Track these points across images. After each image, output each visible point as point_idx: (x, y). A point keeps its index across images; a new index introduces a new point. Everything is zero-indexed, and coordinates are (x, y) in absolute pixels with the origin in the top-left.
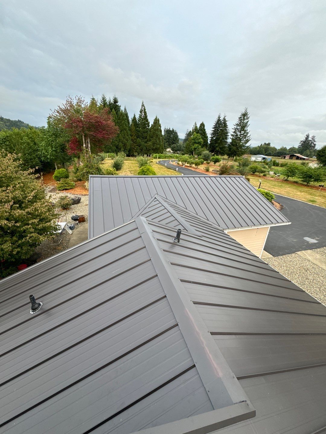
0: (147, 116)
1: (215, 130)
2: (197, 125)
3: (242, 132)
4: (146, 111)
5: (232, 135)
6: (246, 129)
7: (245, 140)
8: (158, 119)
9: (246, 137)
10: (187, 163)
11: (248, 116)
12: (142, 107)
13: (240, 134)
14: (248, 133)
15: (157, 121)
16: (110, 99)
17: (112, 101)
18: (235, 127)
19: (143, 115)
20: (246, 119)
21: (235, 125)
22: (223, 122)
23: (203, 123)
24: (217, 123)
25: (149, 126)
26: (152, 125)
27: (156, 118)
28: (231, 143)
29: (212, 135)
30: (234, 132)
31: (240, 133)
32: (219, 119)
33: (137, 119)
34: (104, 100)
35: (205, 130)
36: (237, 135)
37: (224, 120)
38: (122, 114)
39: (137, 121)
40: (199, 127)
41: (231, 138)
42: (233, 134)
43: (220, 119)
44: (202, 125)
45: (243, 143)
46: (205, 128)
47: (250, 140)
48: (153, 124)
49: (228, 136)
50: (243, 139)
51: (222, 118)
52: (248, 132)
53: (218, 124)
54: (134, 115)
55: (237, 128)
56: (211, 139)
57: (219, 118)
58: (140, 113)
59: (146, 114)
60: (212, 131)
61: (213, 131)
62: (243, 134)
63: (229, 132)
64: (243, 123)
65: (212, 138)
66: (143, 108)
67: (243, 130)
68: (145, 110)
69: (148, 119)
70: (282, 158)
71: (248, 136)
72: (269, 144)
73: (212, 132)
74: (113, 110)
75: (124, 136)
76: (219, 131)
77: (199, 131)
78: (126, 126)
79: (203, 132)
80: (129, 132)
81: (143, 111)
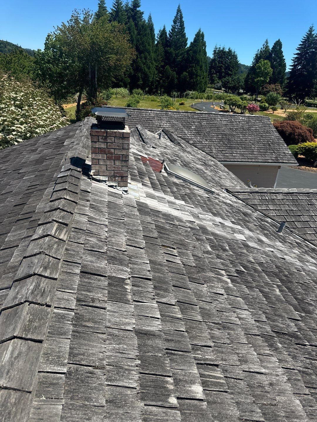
0: (184, 28)
1: (302, 52)
2: (269, 44)
4: (183, 19)
8: (203, 33)
10: (237, 107)
12: (177, 13)
15: (199, 37)
17: (131, 5)
19: (177, 26)
23: (279, 40)
24: (306, 40)
25: (186, 45)
26: (191, 43)
27: (200, 31)
29: (295, 62)
32: (311, 34)
33: (168, 34)
35: (282, 52)
38: (144, 25)
39: (168, 36)
40: (272, 48)
43: (313, 33)
44: (278, 44)
46: (282, 49)
48: (192, 41)
53: (309, 41)
54: (164, 26)
56: (291, 67)
57: (311, 30)
58: (173, 24)
59: (183, 25)
60: (296, 54)
65: (294, 66)
66: (179, 14)
68: (181, 17)
69: (185, 34)
73: (296, 56)
74: (131, 20)
75: (144, 61)
76: (309, 55)
77: (270, 54)
78: (149, 45)
79: (277, 56)
80: (153, 55)
81: (179, 20)
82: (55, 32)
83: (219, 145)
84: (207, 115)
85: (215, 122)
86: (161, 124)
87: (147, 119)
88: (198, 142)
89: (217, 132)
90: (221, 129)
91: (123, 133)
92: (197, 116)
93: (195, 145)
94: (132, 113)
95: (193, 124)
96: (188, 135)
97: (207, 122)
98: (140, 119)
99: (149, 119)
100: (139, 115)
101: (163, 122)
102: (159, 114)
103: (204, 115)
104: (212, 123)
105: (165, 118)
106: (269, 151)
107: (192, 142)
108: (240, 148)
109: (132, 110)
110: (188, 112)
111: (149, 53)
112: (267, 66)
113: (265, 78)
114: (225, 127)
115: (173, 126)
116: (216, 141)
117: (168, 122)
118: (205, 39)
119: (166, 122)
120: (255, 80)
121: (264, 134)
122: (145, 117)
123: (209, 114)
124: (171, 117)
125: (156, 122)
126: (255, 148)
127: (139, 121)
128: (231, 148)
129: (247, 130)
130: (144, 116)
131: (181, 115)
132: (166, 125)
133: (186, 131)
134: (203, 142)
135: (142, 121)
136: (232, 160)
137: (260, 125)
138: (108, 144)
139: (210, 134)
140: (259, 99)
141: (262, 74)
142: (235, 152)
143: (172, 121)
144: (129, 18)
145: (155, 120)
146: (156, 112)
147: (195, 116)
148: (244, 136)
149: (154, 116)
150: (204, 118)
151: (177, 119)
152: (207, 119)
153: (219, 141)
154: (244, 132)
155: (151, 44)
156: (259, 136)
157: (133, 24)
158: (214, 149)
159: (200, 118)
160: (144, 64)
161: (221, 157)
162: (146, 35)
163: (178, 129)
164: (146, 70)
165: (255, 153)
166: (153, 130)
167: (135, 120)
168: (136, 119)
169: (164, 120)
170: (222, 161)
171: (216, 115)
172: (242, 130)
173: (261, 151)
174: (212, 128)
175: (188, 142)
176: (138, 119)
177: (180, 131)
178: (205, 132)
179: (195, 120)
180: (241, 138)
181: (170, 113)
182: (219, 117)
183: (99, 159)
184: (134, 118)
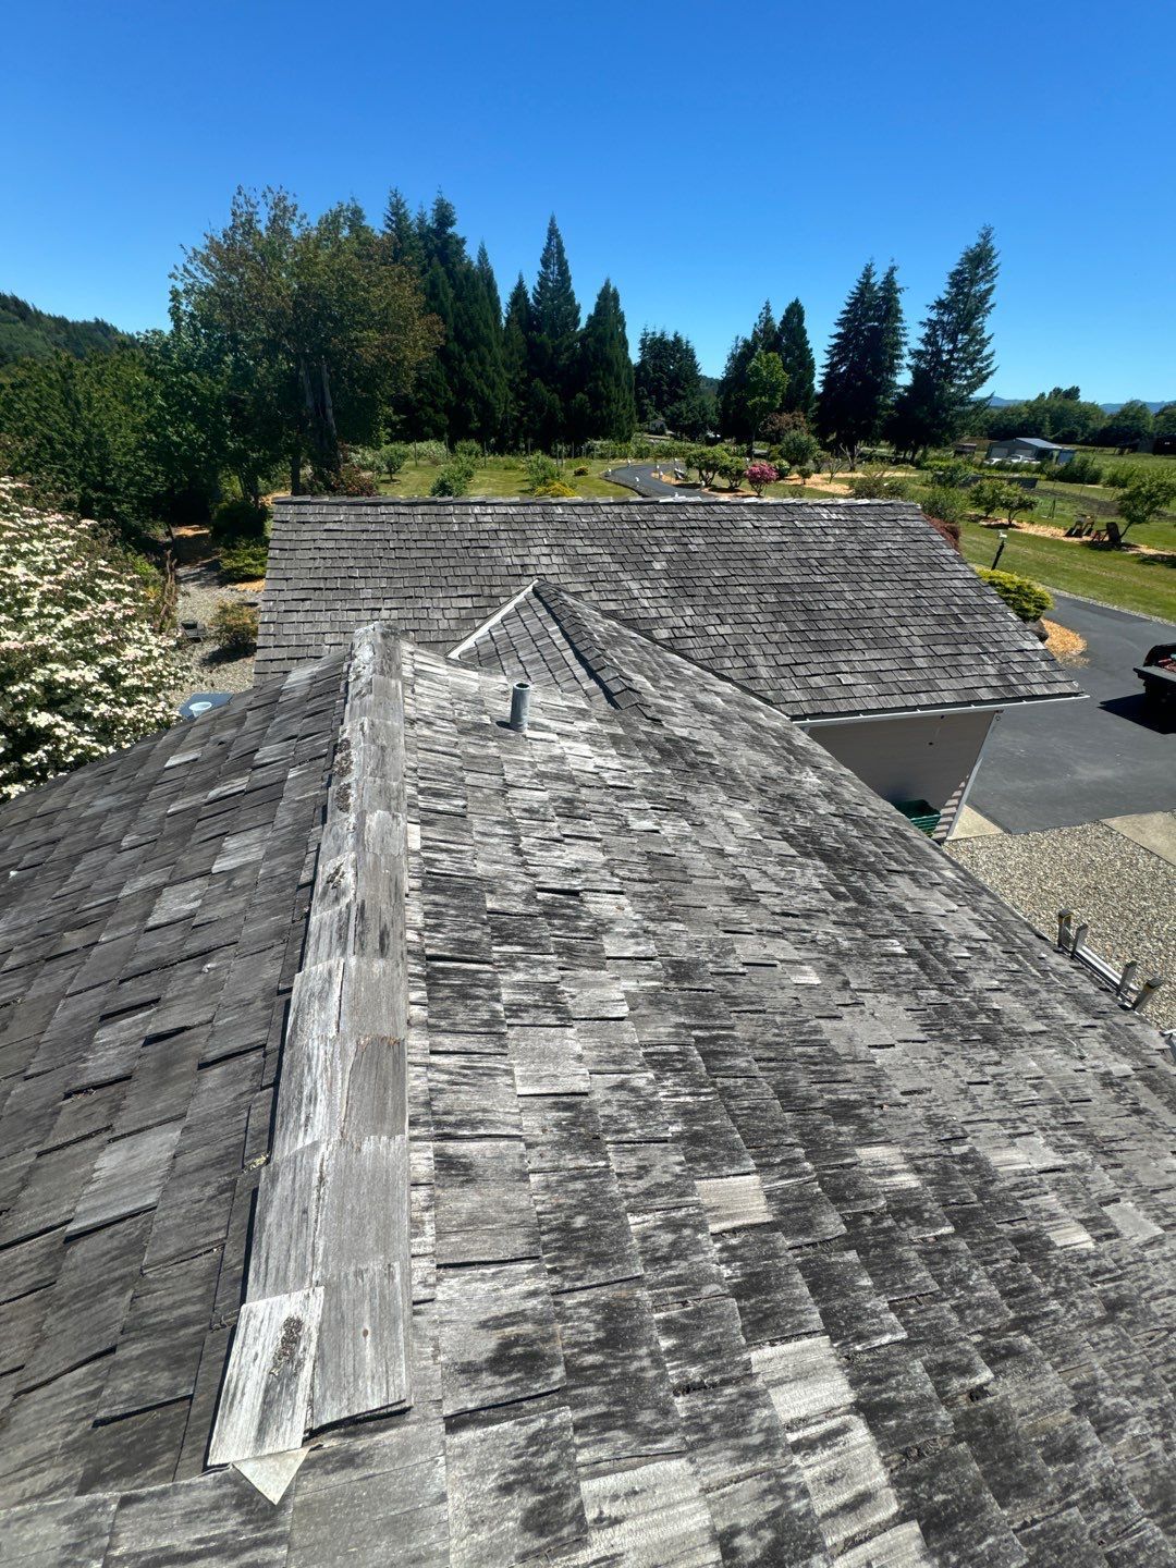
0: (570, 279)
1: (849, 331)
2: (773, 314)
3: (963, 338)
4: (566, 256)
5: (917, 354)
6: (980, 326)
7: (969, 373)
8: (615, 290)
9: (975, 360)
11: (994, 265)
12: (550, 239)
13: (951, 346)
14: (984, 343)
15: (608, 301)
16: (420, 209)
17: (430, 221)
19: (553, 273)
20: (983, 277)
21: (933, 308)
22: (881, 294)
23: (797, 301)
24: (857, 300)
25: (577, 322)
26: (590, 318)
27: (607, 286)
28: (907, 389)
29: (832, 357)
30: (928, 340)
31: (953, 340)
32: (868, 282)
33: (530, 296)
35: (805, 332)
36: (939, 352)
37: (889, 283)
38: (468, 274)
39: (532, 300)
40: (781, 323)
41: (910, 368)
42: (922, 348)
43: (872, 281)
44: (795, 312)
45: (960, 386)
46: (805, 324)
47: (991, 373)
48: (592, 312)
49: (901, 357)
50: (964, 370)
51: (878, 279)
52: (985, 336)
53: (864, 302)
54: (521, 277)
55: (941, 322)
56: (825, 370)
57: (868, 274)
58: (541, 268)
59: (566, 271)
60: (835, 336)
61: (838, 336)
62: (964, 349)
63: (903, 339)
64: (967, 295)
65: (832, 366)
66: (554, 242)
67: (965, 331)
68: (560, 251)
69: (573, 294)
70: (1121, 453)
71: (984, 354)
72: (1073, 393)
73: (835, 341)
74: (435, 260)
75: (479, 368)
76: (865, 337)
77: (778, 338)
78: (487, 326)
79: (794, 343)
80: (500, 353)
81: (554, 256)
82: (190, 267)
83: (776, 637)
84: (702, 509)
85: (739, 536)
86: (527, 560)
87: (467, 544)
88: (691, 633)
89: (752, 581)
90: (764, 564)
92: (664, 518)
93: (680, 645)
94: (402, 519)
95: (655, 549)
96: (645, 603)
97: (709, 540)
98: (440, 544)
99: (474, 544)
100: (434, 528)
101: (536, 551)
102: (518, 519)
103: (690, 509)
104: (727, 540)
105: (542, 534)
106: (965, 649)
107: (663, 634)
108: (859, 644)
109: (402, 510)
110: (628, 503)
111: (489, 346)
112: (772, 367)
113: (772, 397)
114: (778, 555)
115: (576, 564)
116: (761, 619)
117: (556, 550)
118: (622, 306)
119: (546, 550)
120: (749, 403)
121: (925, 576)
122: (460, 536)
123: (709, 504)
124: (564, 527)
125: (507, 552)
126: (912, 636)
127: (431, 554)
128: (823, 647)
129: (859, 562)
130: (456, 528)
131: (603, 518)
132: (546, 562)
133: (634, 585)
134: (711, 630)
135: (445, 553)
136: (843, 707)
137: (898, 538)
139: (730, 590)
140: (757, 451)
141: (764, 388)
142: (845, 668)
143: (573, 542)
144: (429, 256)
145: (503, 543)
146: (503, 510)
147: (656, 517)
148: (856, 587)
149: (495, 526)
150: (693, 524)
151: (590, 534)
152: (704, 525)
153: (770, 618)
154: (853, 569)
155: (491, 322)
156: (909, 585)
157: (442, 270)
158: (760, 660)
159: (677, 525)
160: (480, 376)
161: (799, 696)
162: (476, 300)
163: (601, 576)
164: (487, 391)
165: (920, 662)
166: (496, 591)
167: (415, 554)
168: (419, 544)
169: (539, 542)
170: (805, 716)
171: (736, 509)
172: (842, 562)
173: (940, 650)
174: (732, 564)
175: (648, 634)
176: (429, 544)
177: (609, 587)
178: (708, 582)
179: (660, 533)
180: (849, 596)
181: (559, 510)
182: (749, 516)
184: (412, 545)
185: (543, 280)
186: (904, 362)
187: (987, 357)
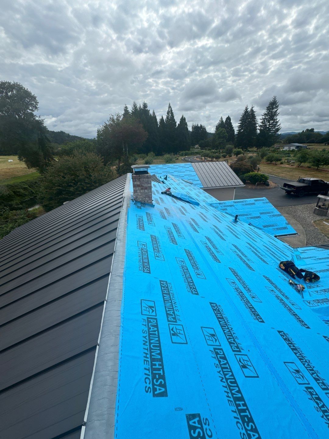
1: (243, 122)
2: (223, 120)
3: (271, 121)
4: (173, 111)
5: (261, 126)
6: (275, 118)
7: (274, 129)
8: (185, 118)
9: (275, 127)
10: (209, 157)
11: (278, 105)
12: (169, 109)
13: (269, 124)
14: (277, 122)
15: (183, 120)
16: (140, 105)
17: (142, 106)
18: (264, 117)
19: (170, 116)
20: (275, 108)
22: (250, 113)
23: (229, 116)
24: (244, 115)
25: (176, 125)
26: (178, 124)
28: (259, 134)
29: (239, 128)
30: (262, 123)
31: (269, 122)
32: (246, 111)
33: (165, 121)
34: (135, 106)
35: (231, 123)
36: (266, 125)
37: (252, 110)
38: (151, 117)
40: (225, 122)
41: (259, 129)
42: (261, 124)
43: (248, 110)
44: (228, 119)
45: (272, 133)
47: (280, 129)
48: (179, 123)
50: (273, 129)
51: (249, 110)
52: (277, 120)
53: (246, 115)
54: (162, 117)
55: (266, 118)
56: (238, 131)
57: (247, 109)
58: (167, 115)
59: (173, 115)
60: (239, 123)
62: (272, 124)
63: (257, 123)
64: (272, 112)
65: (239, 130)
66: (170, 109)
67: (272, 120)
68: (171, 110)
69: (175, 119)
71: (278, 125)
72: (312, 130)
73: (240, 124)
76: (247, 123)
77: (225, 125)
78: (155, 128)
79: (229, 126)
80: (158, 133)
81: (170, 112)
91: (148, 176)
111: (155, 132)
112: (223, 132)
118: (186, 121)
138: (141, 182)
140: (221, 151)
157: (145, 117)
162: (152, 123)
164: (155, 142)
183: (137, 190)
185: (167, 118)
186: (257, 128)
187: (279, 125)
